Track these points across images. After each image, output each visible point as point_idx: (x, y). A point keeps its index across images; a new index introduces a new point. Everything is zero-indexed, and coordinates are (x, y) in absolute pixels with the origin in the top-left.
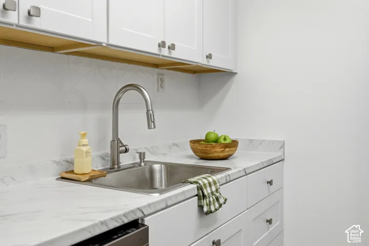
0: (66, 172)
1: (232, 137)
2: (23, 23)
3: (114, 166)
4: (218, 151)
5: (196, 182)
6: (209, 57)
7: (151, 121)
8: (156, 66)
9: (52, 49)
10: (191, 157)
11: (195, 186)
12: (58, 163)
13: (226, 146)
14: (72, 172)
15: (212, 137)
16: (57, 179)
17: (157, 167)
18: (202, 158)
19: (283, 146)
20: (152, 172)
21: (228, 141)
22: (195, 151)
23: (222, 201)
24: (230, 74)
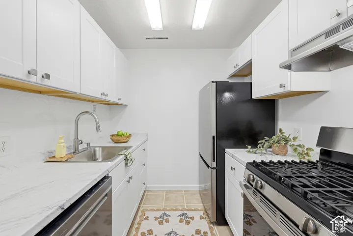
0: (50, 158)
1: (129, 132)
2: (39, 81)
3: (76, 151)
4: (124, 139)
5: (124, 154)
6: (119, 99)
7: (98, 129)
8: (93, 102)
9: (40, 92)
10: (110, 142)
11: (124, 156)
12: (44, 154)
13: (128, 137)
14: (54, 157)
15: (120, 133)
16: (44, 163)
17: (97, 149)
18: (115, 143)
19: (147, 135)
20: (95, 151)
21: (128, 134)
22: (112, 140)
23: (133, 160)
24: (125, 106)
